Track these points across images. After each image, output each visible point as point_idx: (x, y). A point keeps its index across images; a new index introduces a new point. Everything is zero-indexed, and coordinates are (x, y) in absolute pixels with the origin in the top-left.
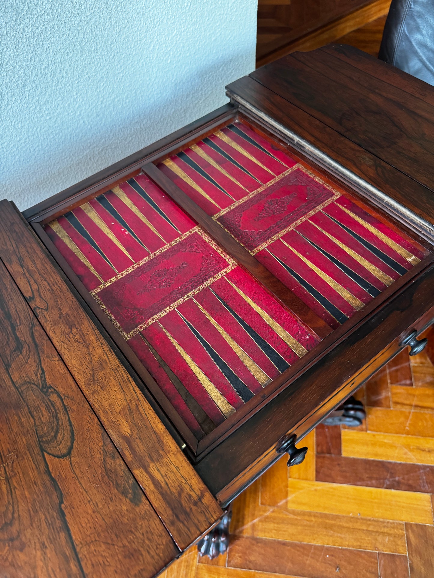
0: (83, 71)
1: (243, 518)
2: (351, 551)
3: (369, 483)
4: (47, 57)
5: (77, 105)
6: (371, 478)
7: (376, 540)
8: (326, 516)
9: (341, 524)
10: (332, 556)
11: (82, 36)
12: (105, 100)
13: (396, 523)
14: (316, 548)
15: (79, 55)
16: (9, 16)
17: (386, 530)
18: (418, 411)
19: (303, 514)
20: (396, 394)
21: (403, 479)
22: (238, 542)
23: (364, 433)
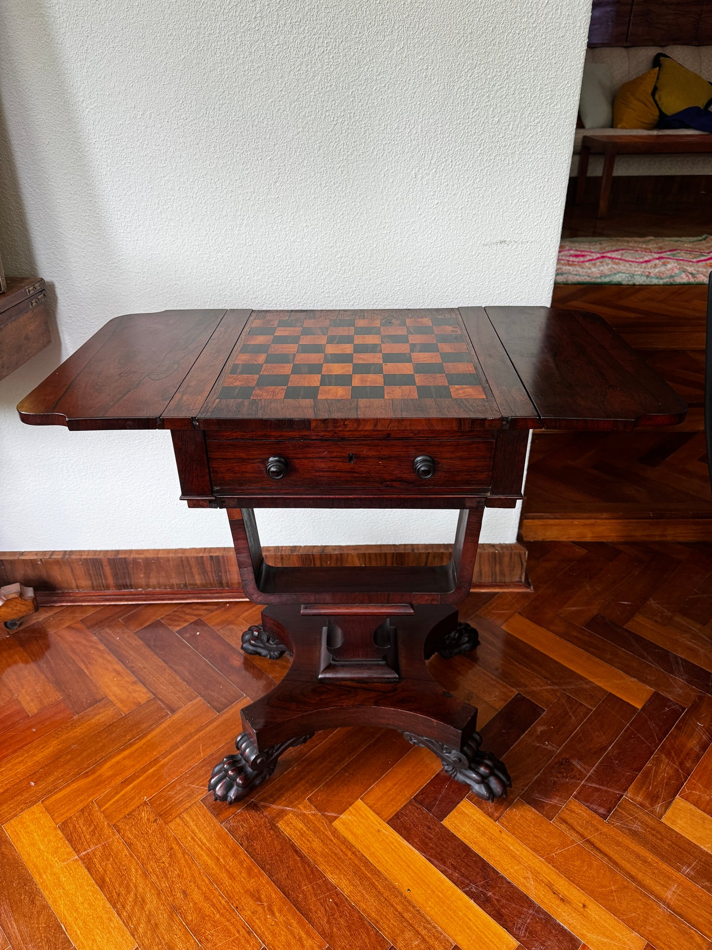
0: (366, 272)
1: (279, 798)
2: (361, 918)
3: (450, 871)
4: (343, 250)
5: (353, 297)
6: (455, 868)
7: (403, 932)
8: (367, 863)
9: (377, 883)
10: (336, 904)
11: (375, 246)
12: (378, 303)
13: (445, 936)
14: (326, 882)
15: (368, 259)
16: (328, 214)
17: (424, 932)
18: (588, 848)
19: (344, 841)
20: (572, 811)
21: (498, 901)
22: (253, 812)
23: (492, 821)
